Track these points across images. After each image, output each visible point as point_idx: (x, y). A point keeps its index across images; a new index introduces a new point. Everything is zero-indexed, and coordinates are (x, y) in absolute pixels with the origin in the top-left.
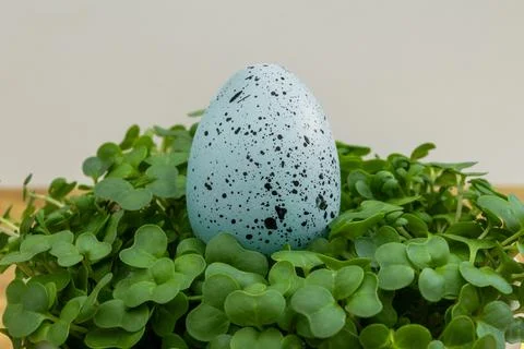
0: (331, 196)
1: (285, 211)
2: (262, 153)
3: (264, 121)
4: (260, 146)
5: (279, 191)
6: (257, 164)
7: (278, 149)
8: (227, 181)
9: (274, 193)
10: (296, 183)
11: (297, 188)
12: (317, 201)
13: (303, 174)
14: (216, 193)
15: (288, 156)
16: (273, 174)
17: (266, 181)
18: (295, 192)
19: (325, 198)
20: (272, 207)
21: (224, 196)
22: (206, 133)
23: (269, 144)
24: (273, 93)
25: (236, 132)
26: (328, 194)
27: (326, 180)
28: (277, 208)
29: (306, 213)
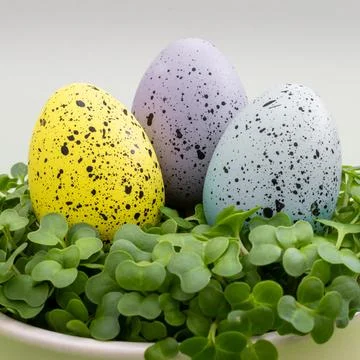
0: (325, 207)
1: (283, 206)
2: (277, 153)
3: (286, 128)
4: (277, 147)
5: (282, 188)
6: (271, 161)
7: (291, 153)
8: (242, 169)
9: (278, 189)
10: (298, 186)
11: (299, 191)
12: (312, 207)
13: (307, 181)
14: (231, 176)
15: (298, 161)
16: (281, 173)
17: (274, 177)
18: (295, 192)
19: (319, 206)
20: (273, 200)
21: (237, 180)
22: (237, 127)
23: (285, 148)
24: (300, 109)
25: (261, 131)
26: (323, 204)
27: (325, 192)
28: (277, 202)
29: (300, 213)
